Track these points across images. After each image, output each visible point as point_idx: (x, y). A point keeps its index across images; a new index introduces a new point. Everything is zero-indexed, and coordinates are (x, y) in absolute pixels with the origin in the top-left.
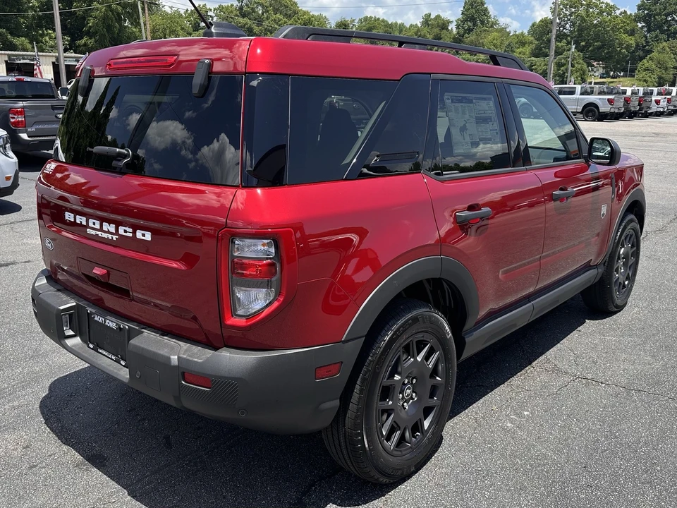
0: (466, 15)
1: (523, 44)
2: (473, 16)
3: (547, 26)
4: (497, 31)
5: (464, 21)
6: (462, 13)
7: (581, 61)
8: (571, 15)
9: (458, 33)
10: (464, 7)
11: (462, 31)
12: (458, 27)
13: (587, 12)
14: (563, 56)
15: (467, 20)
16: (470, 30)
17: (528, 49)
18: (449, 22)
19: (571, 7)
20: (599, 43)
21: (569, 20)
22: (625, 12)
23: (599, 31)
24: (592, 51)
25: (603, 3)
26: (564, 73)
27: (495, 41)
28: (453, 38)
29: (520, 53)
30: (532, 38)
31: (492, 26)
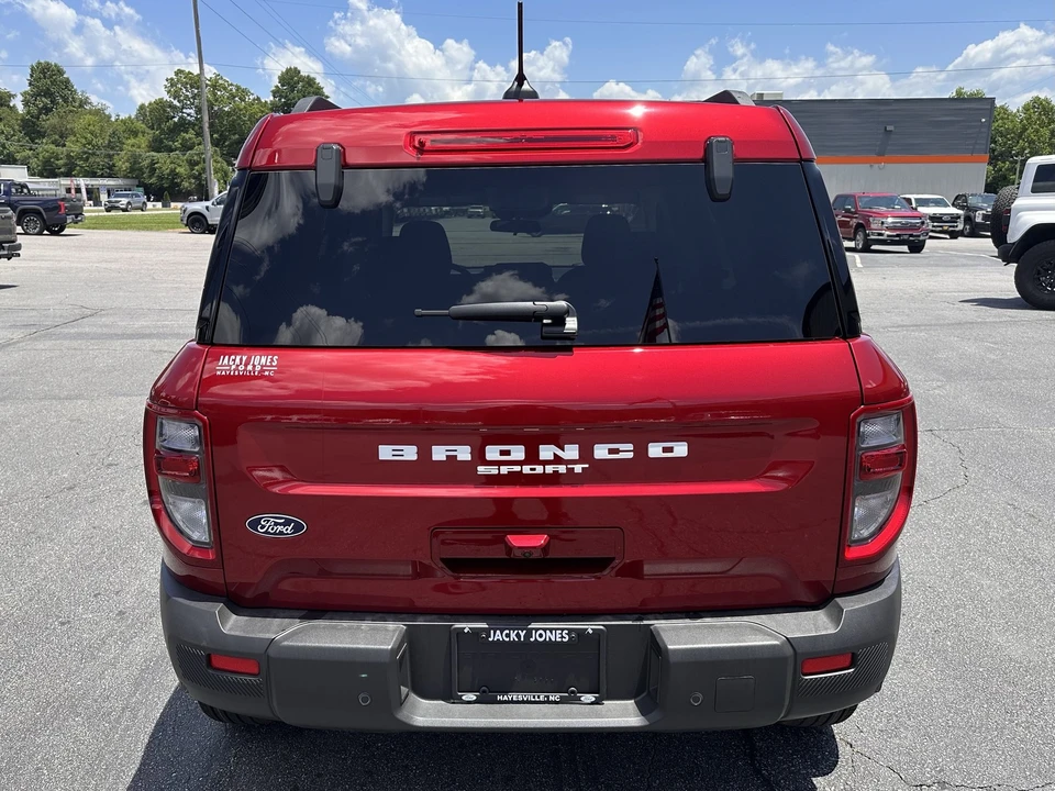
0: (38, 87)
1: (135, 133)
2: (48, 89)
3: (165, 111)
4: (90, 112)
5: (36, 95)
6: (30, 84)
7: (220, 159)
8: (194, 98)
9: (28, 113)
10: (32, 76)
11: (34, 111)
12: (26, 103)
13: (215, 94)
14: (194, 152)
15: (39, 95)
16: (47, 110)
17: (143, 141)
18: (11, 96)
19: (192, 87)
20: (237, 136)
21: (193, 104)
22: (258, 99)
23: (234, 121)
24: (229, 146)
25: (232, 85)
26: (200, 174)
27: (91, 128)
28: (22, 120)
29: (133, 146)
30: (143, 126)
31: (81, 106)
